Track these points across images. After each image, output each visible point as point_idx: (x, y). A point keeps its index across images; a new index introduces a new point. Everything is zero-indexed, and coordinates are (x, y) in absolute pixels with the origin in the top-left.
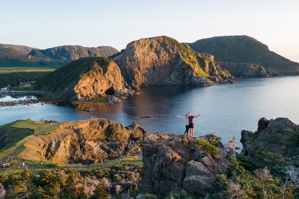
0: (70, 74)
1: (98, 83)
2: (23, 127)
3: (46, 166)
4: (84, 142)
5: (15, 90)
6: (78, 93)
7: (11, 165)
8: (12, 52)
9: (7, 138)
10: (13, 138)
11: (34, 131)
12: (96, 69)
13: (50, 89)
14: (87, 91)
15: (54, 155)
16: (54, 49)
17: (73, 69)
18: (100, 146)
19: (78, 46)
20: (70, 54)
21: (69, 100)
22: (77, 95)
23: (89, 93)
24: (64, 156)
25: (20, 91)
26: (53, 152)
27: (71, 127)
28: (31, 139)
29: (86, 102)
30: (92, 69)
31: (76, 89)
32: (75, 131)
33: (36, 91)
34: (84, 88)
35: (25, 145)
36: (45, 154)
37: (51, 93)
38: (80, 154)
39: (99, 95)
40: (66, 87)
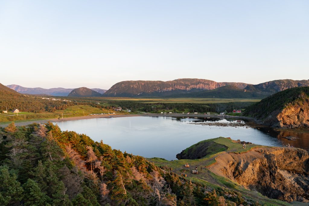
0: (275, 103)
1: (304, 113)
2: (221, 144)
3: (225, 184)
4: (275, 170)
5: (230, 115)
6: (281, 121)
7: (199, 173)
8: (233, 87)
9: (208, 150)
10: (212, 151)
11: (228, 149)
12: (302, 99)
13: (256, 116)
14: (291, 120)
15: (241, 175)
16: (265, 84)
17: (278, 99)
18: (294, 178)
19: (288, 80)
20: (279, 87)
21: (271, 127)
22: (280, 123)
23: (293, 122)
24: (251, 178)
25: (233, 116)
26: (240, 172)
27: (263, 152)
28: (223, 154)
29: (289, 130)
30: (298, 99)
31: (279, 117)
32: (267, 156)
33: (244, 117)
34: (288, 116)
35: (216, 159)
36: (233, 171)
37: (256, 119)
38: (269, 181)
39: (304, 125)
40: (269, 115)
